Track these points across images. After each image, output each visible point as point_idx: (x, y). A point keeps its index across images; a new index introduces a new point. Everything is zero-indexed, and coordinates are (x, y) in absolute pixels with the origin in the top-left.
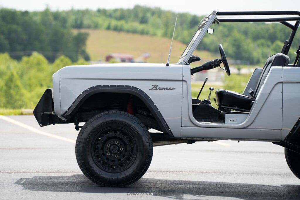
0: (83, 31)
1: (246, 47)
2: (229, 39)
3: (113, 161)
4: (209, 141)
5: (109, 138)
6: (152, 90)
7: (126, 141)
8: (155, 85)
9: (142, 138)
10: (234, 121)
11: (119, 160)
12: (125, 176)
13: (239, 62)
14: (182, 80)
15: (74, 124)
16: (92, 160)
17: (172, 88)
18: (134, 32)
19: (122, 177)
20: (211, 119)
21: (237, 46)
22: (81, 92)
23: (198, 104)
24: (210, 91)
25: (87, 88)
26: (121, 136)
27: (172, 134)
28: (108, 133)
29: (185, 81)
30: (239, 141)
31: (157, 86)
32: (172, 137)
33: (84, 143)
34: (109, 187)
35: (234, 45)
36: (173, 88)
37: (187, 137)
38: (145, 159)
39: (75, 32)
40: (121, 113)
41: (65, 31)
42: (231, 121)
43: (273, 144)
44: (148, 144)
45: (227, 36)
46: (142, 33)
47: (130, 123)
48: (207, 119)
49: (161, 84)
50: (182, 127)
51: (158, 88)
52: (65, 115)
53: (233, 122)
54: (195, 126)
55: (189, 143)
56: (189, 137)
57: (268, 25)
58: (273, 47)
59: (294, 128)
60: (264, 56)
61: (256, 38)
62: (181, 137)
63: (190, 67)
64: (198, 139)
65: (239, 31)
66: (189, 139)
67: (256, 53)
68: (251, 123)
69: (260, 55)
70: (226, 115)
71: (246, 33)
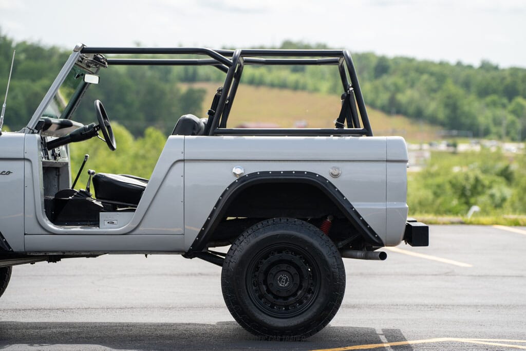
0: (197, 86)
1: (466, 108)
2: (439, 95)
4: (88, 256)
10: (113, 223)
13: (455, 132)
14: (24, 159)
17: (6, 171)
18: (283, 86)
20: (90, 221)
21: (452, 106)
23: (70, 198)
24: (89, 175)
27: (10, 248)
29: (28, 160)
30: (146, 256)
32: (9, 252)
35: (447, 105)
36: (9, 172)
37: (36, 252)
39: (183, 88)
41: (167, 87)
42: (108, 223)
43: (184, 258)
45: (434, 91)
46: (296, 87)
48: (84, 221)
50: (25, 234)
53: (111, 225)
54: (46, 233)
55: (51, 262)
56: (40, 252)
57: (503, 70)
58: (511, 107)
59: (202, 232)
60: (497, 122)
61: (483, 92)
62: (26, 252)
63: (38, 136)
64: (62, 254)
65: (456, 82)
66: (41, 254)
67: (484, 117)
68: (135, 226)
69: (490, 121)
70: (101, 214)
71: (467, 85)
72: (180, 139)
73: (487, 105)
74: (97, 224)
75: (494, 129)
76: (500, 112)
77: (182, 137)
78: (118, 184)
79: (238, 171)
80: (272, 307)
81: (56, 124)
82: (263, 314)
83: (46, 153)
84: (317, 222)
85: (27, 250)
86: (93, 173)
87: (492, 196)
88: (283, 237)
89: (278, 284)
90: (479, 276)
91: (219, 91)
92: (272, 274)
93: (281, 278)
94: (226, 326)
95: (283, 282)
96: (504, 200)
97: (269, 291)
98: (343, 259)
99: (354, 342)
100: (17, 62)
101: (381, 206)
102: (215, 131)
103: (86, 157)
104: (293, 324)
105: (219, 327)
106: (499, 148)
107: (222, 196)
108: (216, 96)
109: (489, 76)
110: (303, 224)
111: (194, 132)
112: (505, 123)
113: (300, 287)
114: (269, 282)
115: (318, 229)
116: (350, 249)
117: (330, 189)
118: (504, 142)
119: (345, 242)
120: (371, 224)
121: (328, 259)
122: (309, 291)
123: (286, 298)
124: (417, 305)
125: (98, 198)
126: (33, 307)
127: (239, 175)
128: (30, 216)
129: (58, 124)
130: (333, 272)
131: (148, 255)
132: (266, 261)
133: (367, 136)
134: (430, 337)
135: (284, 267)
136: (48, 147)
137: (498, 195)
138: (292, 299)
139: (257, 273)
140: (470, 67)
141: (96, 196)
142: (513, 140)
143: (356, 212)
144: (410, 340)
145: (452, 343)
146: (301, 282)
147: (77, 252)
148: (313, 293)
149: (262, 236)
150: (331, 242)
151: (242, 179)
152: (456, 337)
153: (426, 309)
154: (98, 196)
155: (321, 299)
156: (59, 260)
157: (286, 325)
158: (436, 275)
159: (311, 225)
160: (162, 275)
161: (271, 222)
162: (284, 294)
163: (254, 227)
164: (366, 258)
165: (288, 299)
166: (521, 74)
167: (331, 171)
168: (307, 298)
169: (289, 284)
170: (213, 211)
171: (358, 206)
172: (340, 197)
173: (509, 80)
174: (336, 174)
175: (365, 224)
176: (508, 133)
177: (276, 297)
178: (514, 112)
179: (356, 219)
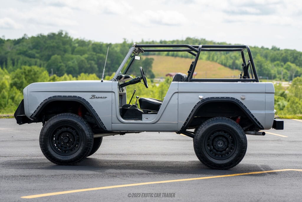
3: (66, 148)
4: (136, 133)
5: (62, 132)
6: (91, 98)
7: (75, 134)
8: (94, 95)
9: (84, 132)
11: (70, 147)
12: (73, 157)
14: (112, 92)
15: (42, 122)
16: (50, 147)
19: (71, 158)
20: (137, 118)
22: (42, 101)
23: (129, 108)
25: (47, 98)
26: (71, 130)
27: (106, 129)
28: (62, 129)
29: (114, 92)
31: (95, 96)
33: (44, 136)
34: (62, 165)
36: (106, 97)
37: (116, 131)
38: (87, 146)
40: (70, 114)
44: (89, 135)
47: (76, 121)
49: (97, 95)
50: (112, 123)
51: (95, 97)
52: (32, 116)
53: (147, 120)
54: (121, 123)
55: (121, 135)
57: (282, 50)
58: (285, 66)
59: (185, 123)
60: (279, 73)
61: (273, 60)
62: (112, 131)
63: (117, 82)
64: (127, 132)
65: (261, 56)
66: (118, 132)
67: (274, 71)
68: (157, 120)
69: (276, 72)
70: (143, 115)
71: (266, 57)
72: (176, 83)
73: (275, 66)
74: (141, 119)
75: (278, 76)
76: (281, 69)
77: (177, 82)
78: (150, 102)
79: (201, 97)
80: (215, 155)
81: (123, 77)
82: (212, 158)
83: (120, 90)
84: (234, 119)
85: (113, 129)
86: (138, 98)
87: (279, 105)
88: (220, 125)
89: (218, 146)
90: (292, 141)
91: (193, 63)
92: (215, 141)
93: (219, 143)
94: (193, 163)
95: (220, 145)
96: (284, 106)
97: (214, 148)
98: (246, 135)
99: (251, 170)
100: (75, 47)
101: (263, 112)
102: (191, 80)
103: (135, 90)
104: (224, 163)
105: (190, 163)
106: (280, 84)
107: (194, 108)
108: (191, 65)
109: (275, 53)
110: (229, 120)
111: (182, 80)
112: (283, 73)
113: (228, 147)
114: (214, 145)
115: (235, 122)
116: (248, 131)
117: (241, 105)
118: (282, 81)
119: (246, 127)
120: (259, 120)
121: (240, 135)
122: (231, 148)
123: (221, 151)
124: (270, 154)
125: (141, 108)
126: (109, 153)
127: (202, 99)
128: (114, 116)
129: (125, 77)
130: (242, 141)
131: (160, 133)
132: (213, 135)
133: (257, 82)
134: (282, 169)
135: (221, 138)
136: (121, 86)
137: (281, 104)
138: (224, 152)
139: (209, 141)
140: (267, 49)
141: (140, 107)
142: (286, 81)
143: (252, 115)
144: (274, 170)
145: (293, 171)
146: (228, 145)
147: (133, 131)
148: (233, 149)
149: (211, 125)
150: (241, 128)
151: (203, 100)
152: (293, 168)
153: (275, 156)
154: (141, 107)
155: (237, 152)
156: (125, 134)
157: (221, 163)
158: (273, 141)
159: (232, 120)
160: (157, 140)
161: (215, 119)
162: (221, 150)
163: (208, 121)
164: (255, 134)
165: (222, 152)
166: (289, 52)
167: (241, 97)
168: (230, 151)
169: (223, 146)
170: (190, 114)
171: (253, 112)
172: (245, 108)
173: (284, 55)
174: (243, 98)
175: (256, 120)
176: (284, 78)
177: (217, 151)
178: (286, 68)
179: (252, 117)
